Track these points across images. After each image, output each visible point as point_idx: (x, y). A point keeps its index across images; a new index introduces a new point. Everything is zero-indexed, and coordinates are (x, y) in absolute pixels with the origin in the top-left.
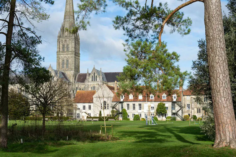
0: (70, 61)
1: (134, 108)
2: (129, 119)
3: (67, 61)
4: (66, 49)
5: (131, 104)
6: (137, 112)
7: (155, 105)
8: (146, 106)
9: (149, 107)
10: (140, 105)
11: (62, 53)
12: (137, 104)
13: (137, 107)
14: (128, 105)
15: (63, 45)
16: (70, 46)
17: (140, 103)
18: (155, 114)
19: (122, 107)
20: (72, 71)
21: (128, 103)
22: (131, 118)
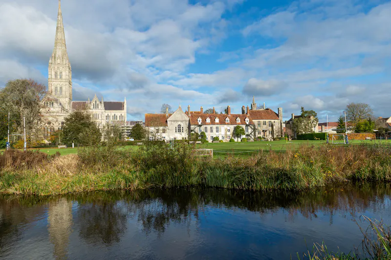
0: (64, 88)
1: (212, 131)
2: (207, 141)
3: (61, 88)
4: (59, 77)
5: (209, 127)
6: (215, 134)
7: (232, 127)
8: (223, 128)
9: (226, 129)
10: (217, 128)
11: (54, 80)
12: (214, 127)
13: (214, 130)
14: (206, 128)
15: (56, 73)
16: (64, 73)
17: (217, 126)
18: (231, 136)
19: (200, 130)
20: (66, 99)
21: (206, 126)
22: (210, 141)
